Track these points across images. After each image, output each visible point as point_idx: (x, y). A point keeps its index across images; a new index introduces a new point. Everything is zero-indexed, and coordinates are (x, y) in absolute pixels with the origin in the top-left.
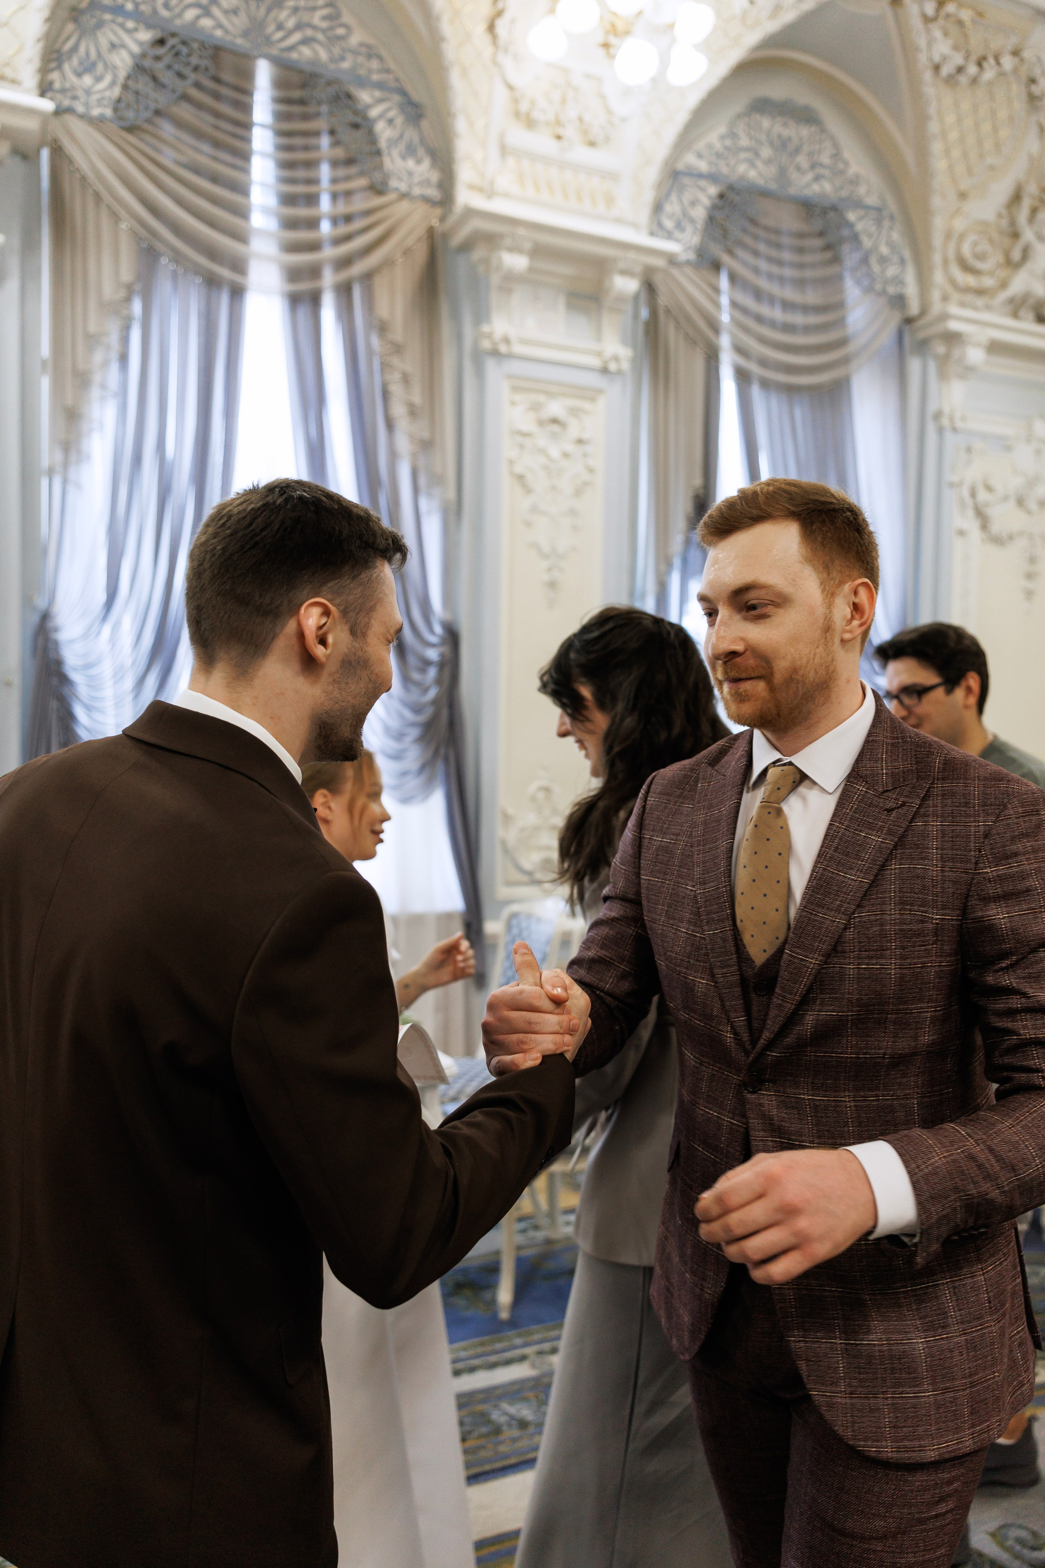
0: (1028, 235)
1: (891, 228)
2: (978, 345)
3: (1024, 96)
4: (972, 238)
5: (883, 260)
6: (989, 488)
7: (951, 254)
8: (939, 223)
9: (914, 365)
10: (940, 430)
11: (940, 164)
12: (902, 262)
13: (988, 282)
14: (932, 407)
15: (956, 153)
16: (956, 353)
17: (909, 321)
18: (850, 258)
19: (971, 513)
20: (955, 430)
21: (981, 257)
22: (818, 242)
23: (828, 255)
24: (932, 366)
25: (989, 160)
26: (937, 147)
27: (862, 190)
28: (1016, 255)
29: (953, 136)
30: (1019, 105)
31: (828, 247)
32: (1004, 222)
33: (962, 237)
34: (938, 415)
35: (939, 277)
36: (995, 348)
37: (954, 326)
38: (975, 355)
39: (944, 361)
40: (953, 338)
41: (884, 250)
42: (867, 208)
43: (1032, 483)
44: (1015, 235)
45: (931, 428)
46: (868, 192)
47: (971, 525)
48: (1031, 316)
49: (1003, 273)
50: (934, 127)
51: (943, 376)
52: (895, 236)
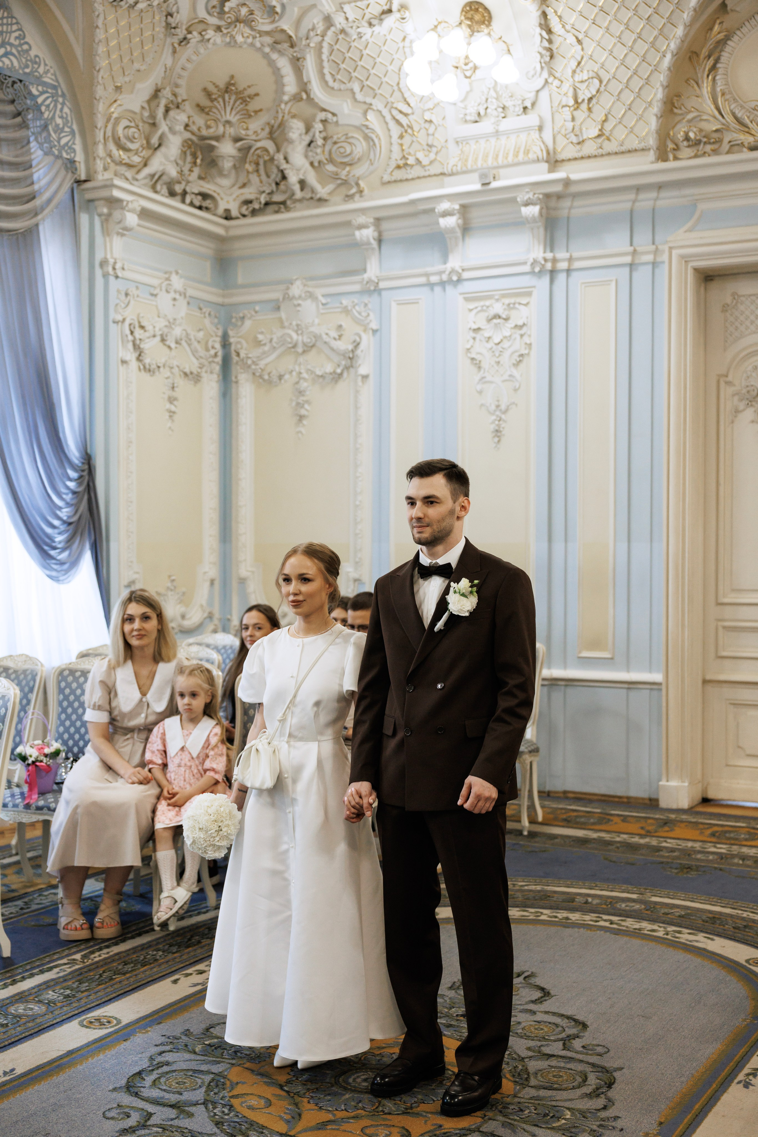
0: (163, 127)
1: (63, 104)
2: (132, 211)
3: (164, 24)
4: (124, 123)
5: (59, 130)
6: (142, 327)
7: (109, 133)
8: (101, 107)
9: (84, 219)
10: (105, 275)
11: (103, 63)
12: (73, 133)
13: (136, 159)
14: (99, 257)
15: (114, 56)
16: (117, 214)
17: (79, 182)
18: (35, 125)
19: (130, 346)
20: (117, 277)
21: (131, 140)
22: (10, 108)
23: (19, 119)
24: (97, 221)
25: (136, 66)
26: (101, 49)
27: (41, 70)
28: (155, 141)
29: (113, 43)
30: (160, 29)
31: (19, 114)
32: (146, 114)
33: (117, 120)
34: (103, 263)
35: (101, 151)
36: (145, 214)
37: (117, 193)
38: (132, 219)
39: (106, 219)
40: (114, 202)
41: (59, 121)
42: (45, 84)
43: (171, 324)
44: (154, 125)
45: (98, 272)
46: (46, 72)
47: (131, 356)
48: (165, 191)
49: (145, 153)
50: (100, 35)
51: (106, 232)
52: (66, 110)
